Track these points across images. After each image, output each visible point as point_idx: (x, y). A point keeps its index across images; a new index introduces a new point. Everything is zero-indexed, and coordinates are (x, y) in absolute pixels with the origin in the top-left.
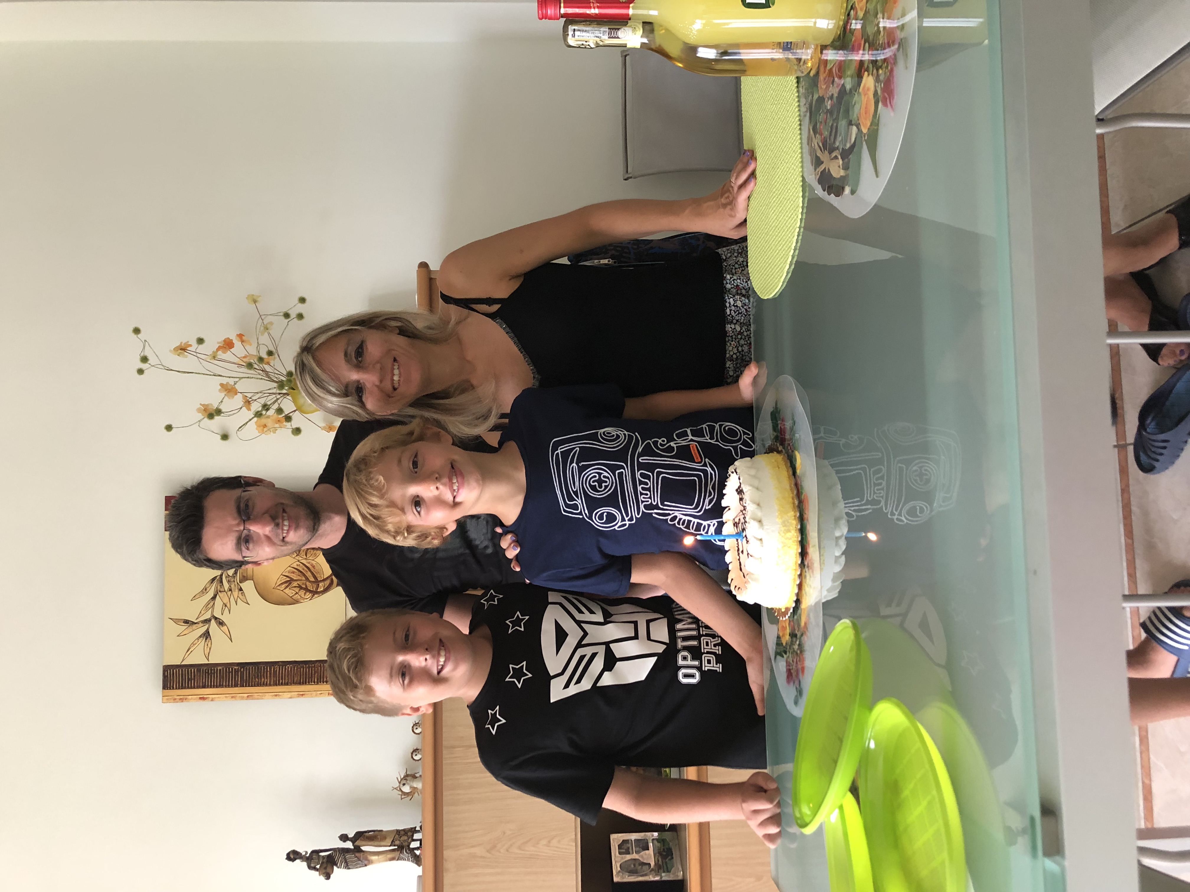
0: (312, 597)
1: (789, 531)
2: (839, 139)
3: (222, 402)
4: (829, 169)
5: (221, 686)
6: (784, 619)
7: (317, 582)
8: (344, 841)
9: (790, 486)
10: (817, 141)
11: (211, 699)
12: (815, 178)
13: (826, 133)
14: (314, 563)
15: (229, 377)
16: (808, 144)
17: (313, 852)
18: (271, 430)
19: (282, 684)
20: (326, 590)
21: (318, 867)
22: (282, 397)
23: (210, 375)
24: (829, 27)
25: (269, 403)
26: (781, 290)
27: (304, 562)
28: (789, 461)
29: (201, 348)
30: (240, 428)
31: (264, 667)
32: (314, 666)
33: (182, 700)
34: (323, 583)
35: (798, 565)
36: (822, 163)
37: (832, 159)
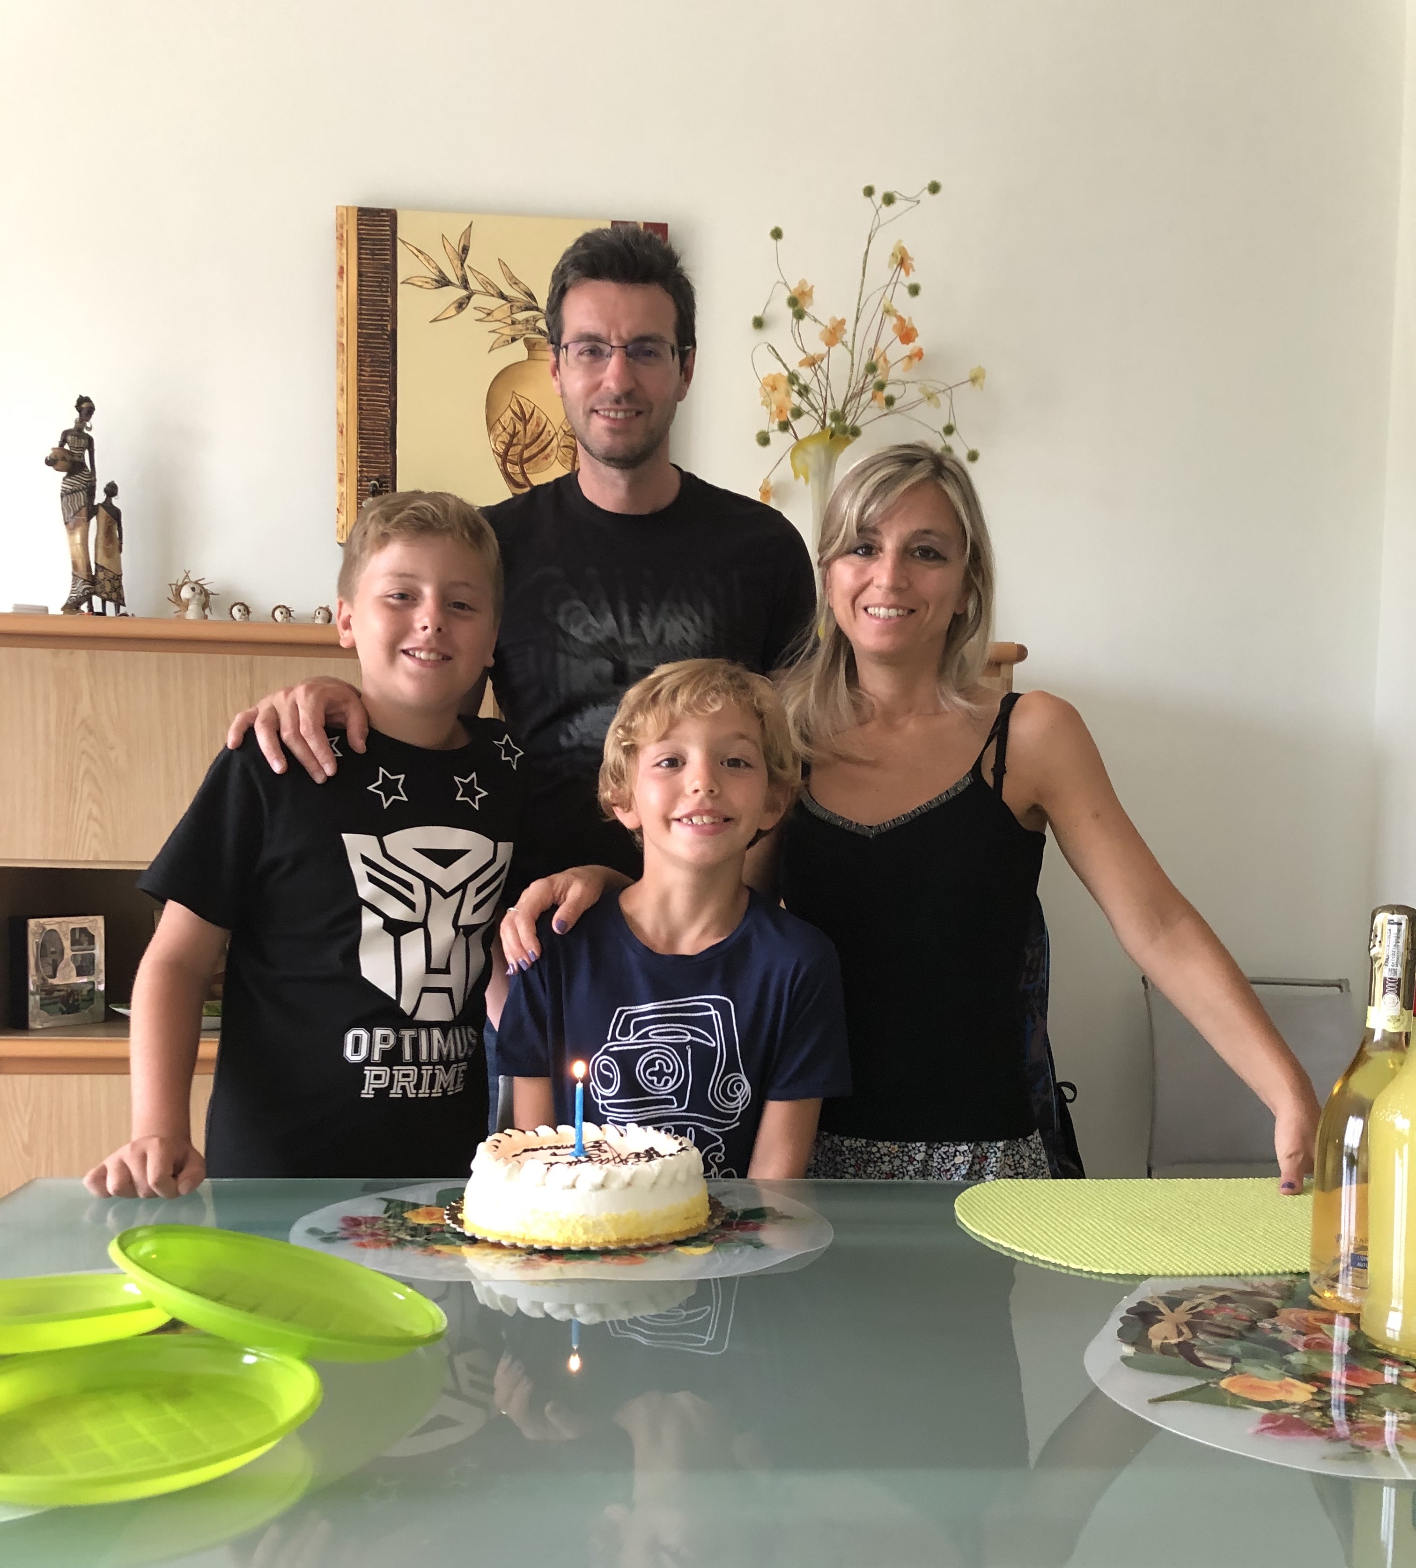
0: (498, 454)
1: (586, 1231)
2: (1210, 1340)
3: (815, 320)
4: (1161, 1321)
5: (361, 302)
6: (446, 1217)
7: (522, 462)
8: (106, 491)
9: (658, 1236)
10: (1205, 1301)
11: (340, 284)
12: (1147, 1298)
13: (1218, 1318)
14: (553, 458)
15: (854, 335)
16: (1200, 1287)
17: (90, 441)
18: (767, 398)
19: (360, 400)
20: (508, 477)
21: (67, 447)
22: (820, 417)
23: (859, 304)
24: (1388, 1331)
25: (810, 396)
26: (969, 1233)
27: (555, 443)
28: (696, 1235)
29: (903, 292)
30: (773, 349)
31: (388, 372)
32: (387, 453)
33: (340, 237)
34: (519, 472)
35: (531, 1243)
36: (1172, 1311)
37: (1178, 1327)
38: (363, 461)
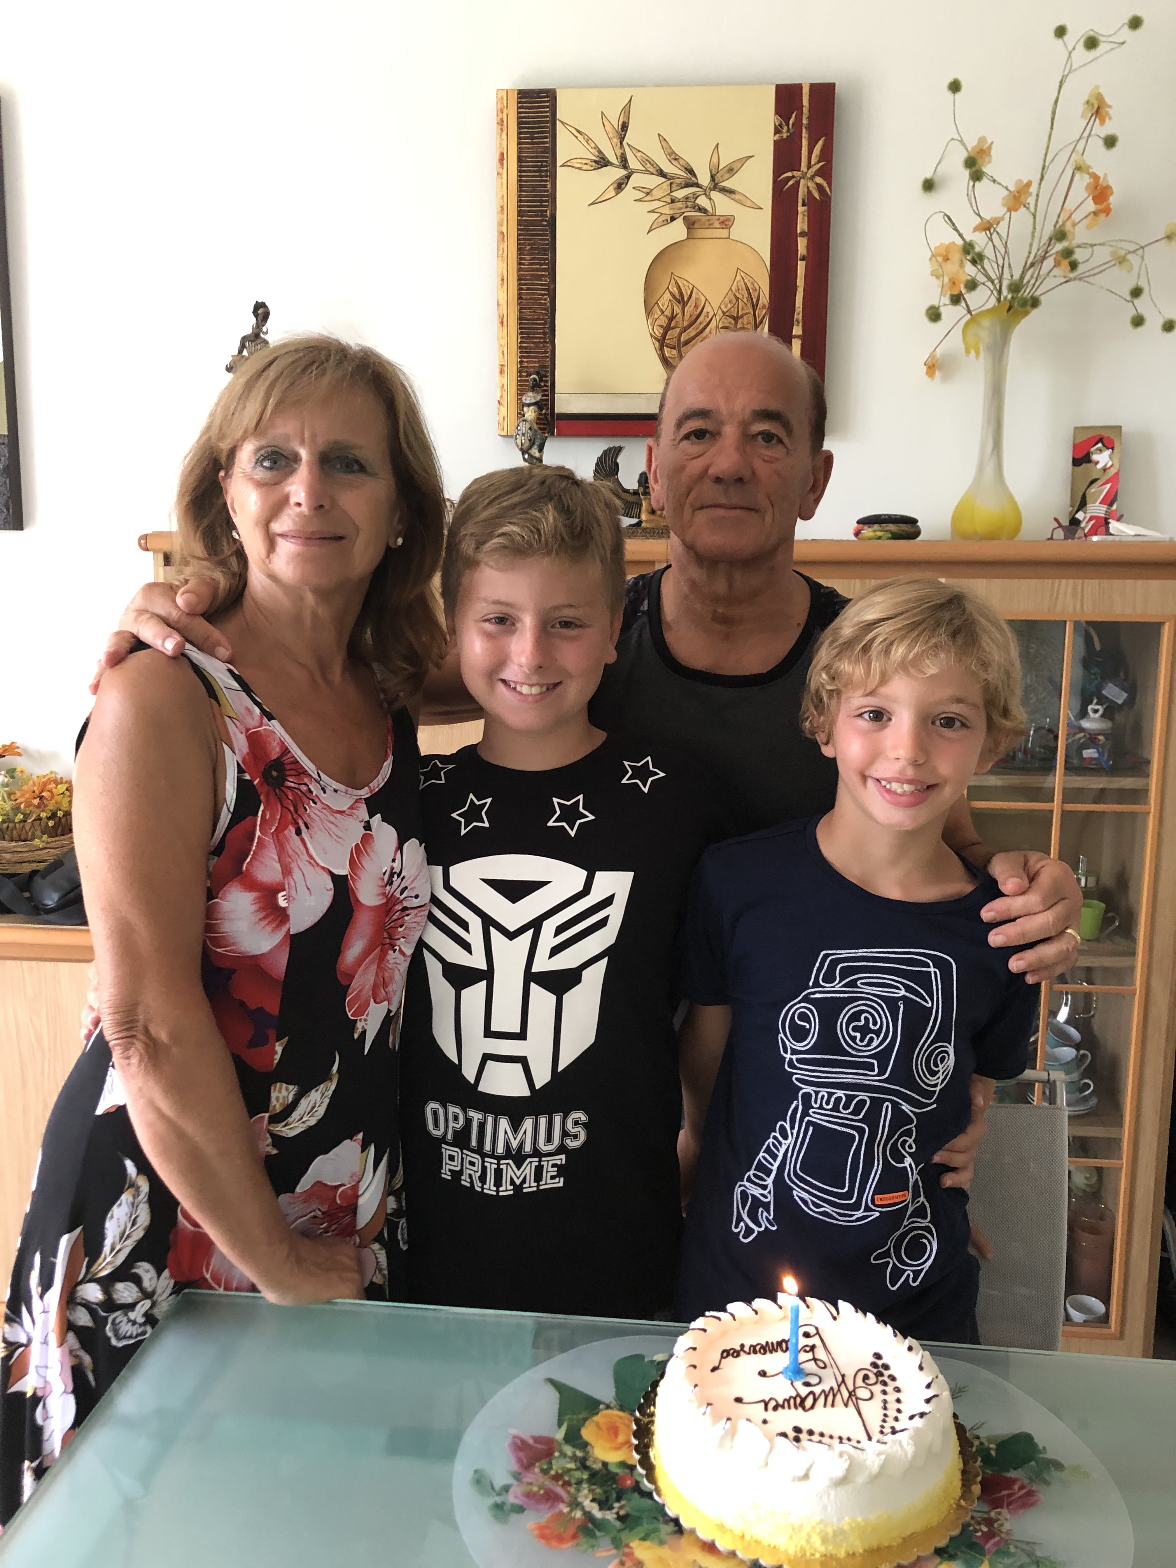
0: (656, 338)
3: (994, 181)
5: (520, 188)
7: (679, 346)
11: (500, 171)
15: (1038, 197)
18: (939, 269)
19: (520, 289)
20: (665, 361)
21: (245, 353)
22: (996, 288)
23: (1045, 161)
25: (985, 265)
27: (713, 324)
29: (1096, 145)
30: (949, 218)
31: (547, 259)
33: (501, 123)
38: (524, 352)
